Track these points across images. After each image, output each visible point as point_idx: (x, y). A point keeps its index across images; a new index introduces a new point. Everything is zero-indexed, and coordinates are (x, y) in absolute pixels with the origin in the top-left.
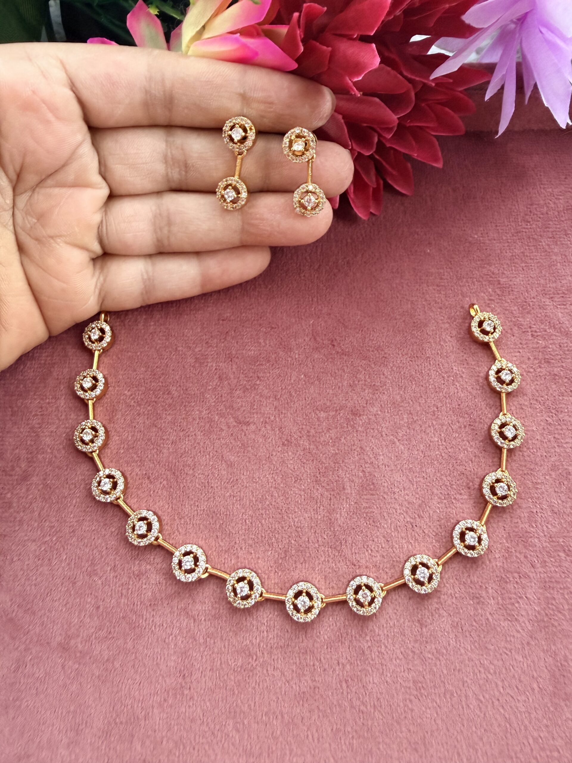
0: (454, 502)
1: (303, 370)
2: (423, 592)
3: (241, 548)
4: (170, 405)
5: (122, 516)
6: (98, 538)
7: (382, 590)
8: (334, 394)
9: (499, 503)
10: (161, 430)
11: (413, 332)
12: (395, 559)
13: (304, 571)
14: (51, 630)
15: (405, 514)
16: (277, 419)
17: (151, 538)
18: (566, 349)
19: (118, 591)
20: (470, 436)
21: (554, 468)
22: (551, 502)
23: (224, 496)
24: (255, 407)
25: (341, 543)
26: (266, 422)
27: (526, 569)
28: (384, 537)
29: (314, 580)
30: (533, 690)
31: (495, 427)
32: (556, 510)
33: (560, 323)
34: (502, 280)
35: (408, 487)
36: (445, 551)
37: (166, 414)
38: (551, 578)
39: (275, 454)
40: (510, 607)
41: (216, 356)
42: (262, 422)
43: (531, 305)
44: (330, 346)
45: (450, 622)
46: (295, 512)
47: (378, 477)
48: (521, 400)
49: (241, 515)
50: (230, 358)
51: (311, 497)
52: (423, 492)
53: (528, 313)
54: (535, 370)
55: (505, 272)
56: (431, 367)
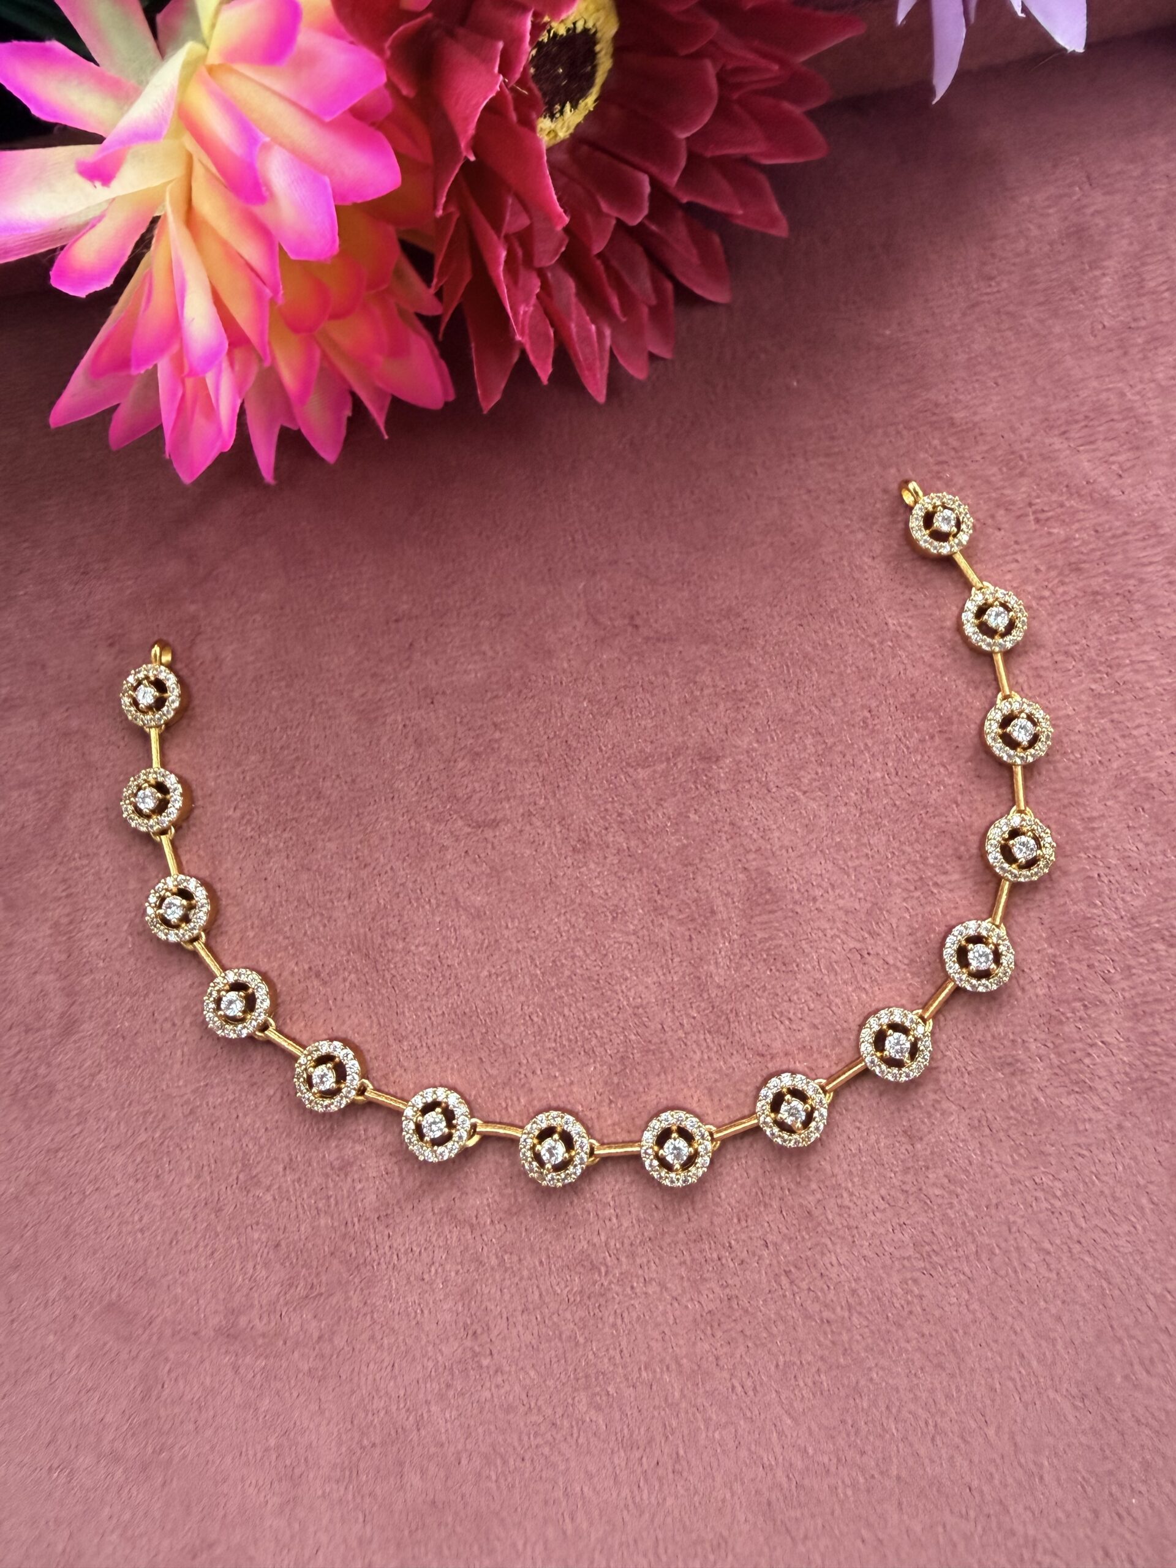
0: (935, 891)
1: (584, 690)
2: (904, 1079)
3: (534, 1072)
4: (327, 820)
5: (282, 1061)
6: (245, 1115)
7: (825, 1092)
8: (656, 726)
9: (1024, 876)
10: (320, 874)
12: (838, 1027)
13: (665, 1088)
14: (195, 1309)
15: (843, 936)
16: (552, 802)
17: (349, 1092)
18: (1109, 534)
19: (310, 1206)
20: (946, 753)
21: (1120, 781)
22: (1125, 850)
23: (478, 977)
24: (502, 787)
25: (727, 1018)
26: (530, 814)
27: (1094, 989)
28: (810, 989)
29: (689, 1100)
30: (1141, 1208)
31: (992, 728)
32: (1135, 863)
33: (1088, 483)
34: (959, 415)
35: (839, 881)
36: (933, 991)
37: (323, 840)
38: (1145, 995)
39: (561, 874)
40: (1075, 1066)
41: (399, 700)
42: (523, 815)
43: (1025, 458)
44: (630, 629)
45: (966, 1121)
46: (626, 979)
47: (776, 876)
48: (1034, 659)
49: (519, 1009)
50: (429, 698)
51: (650, 943)
52: (870, 885)
53: (1022, 474)
54: (1053, 593)
55: (961, 397)
56: (844, 630)
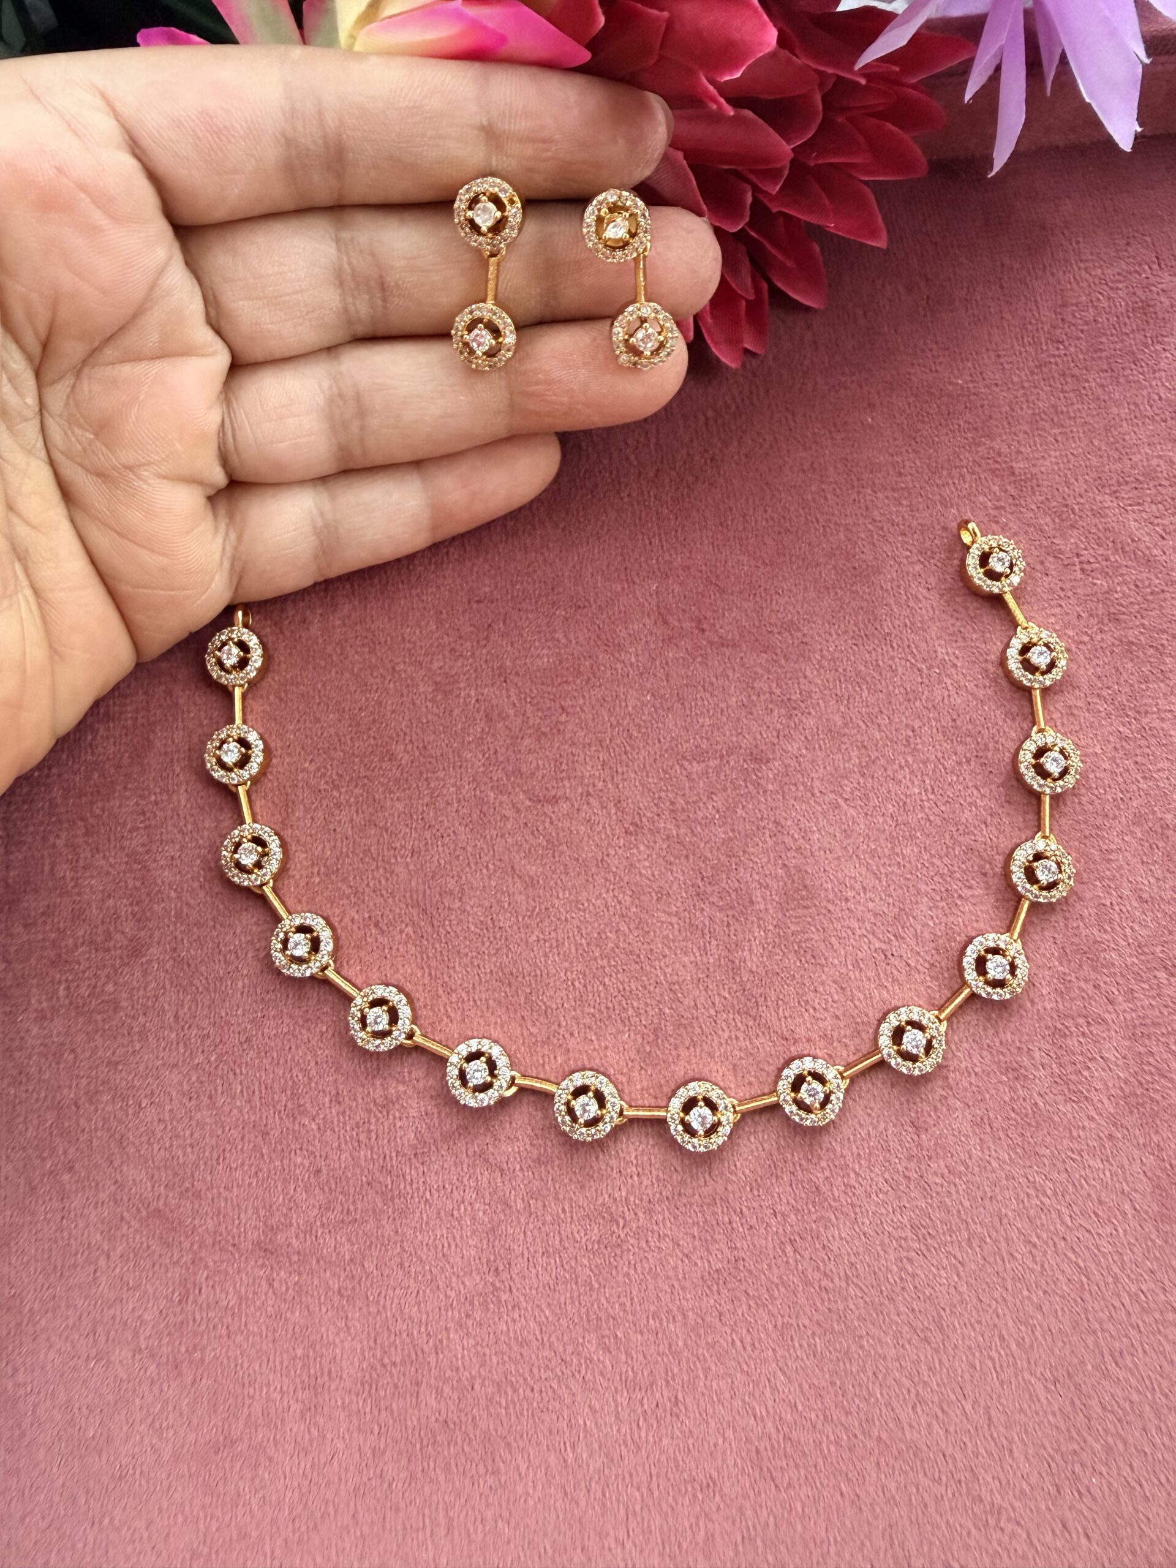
0: (959, 902)
1: (649, 686)
2: (917, 1073)
3: (572, 1034)
4: (397, 781)
5: (336, 1000)
6: (297, 1048)
7: (843, 1078)
8: (713, 725)
9: (1043, 898)
10: (387, 831)
11: (854, 588)
12: (859, 1020)
13: (694, 1061)
14: (237, 1222)
15: (871, 937)
16: (610, 786)
17: (399, 1036)
18: (1149, 590)
19: (351, 1137)
20: (979, 777)
21: (1138, 819)
22: (1137, 883)
23: (527, 942)
24: (564, 767)
25: (757, 1002)
26: (589, 794)
27: (1097, 1008)
28: (835, 982)
29: (714, 1074)
31: (1026, 757)
32: (1146, 896)
33: (1133, 541)
34: (1019, 466)
35: (871, 885)
36: (949, 995)
37: (392, 799)
38: (1144, 1017)
39: (613, 853)
40: (1074, 1077)
41: (474, 676)
42: (582, 794)
43: (1077, 511)
44: (696, 631)
45: (969, 1117)
46: (665, 956)
47: (813, 874)
48: (1069, 698)
49: (562, 974)
50: (502, 676)
51: (691, 925)
52: (900, 891)
53: (1072, 527)
54: (1092, 639)
55: (1023, 449)
56: (895, 653)
